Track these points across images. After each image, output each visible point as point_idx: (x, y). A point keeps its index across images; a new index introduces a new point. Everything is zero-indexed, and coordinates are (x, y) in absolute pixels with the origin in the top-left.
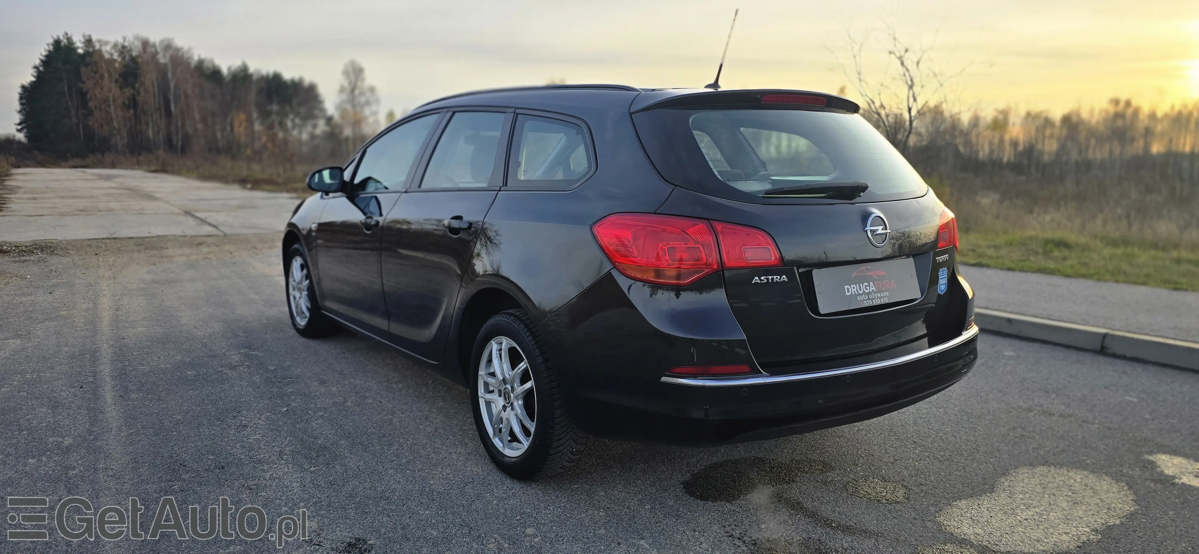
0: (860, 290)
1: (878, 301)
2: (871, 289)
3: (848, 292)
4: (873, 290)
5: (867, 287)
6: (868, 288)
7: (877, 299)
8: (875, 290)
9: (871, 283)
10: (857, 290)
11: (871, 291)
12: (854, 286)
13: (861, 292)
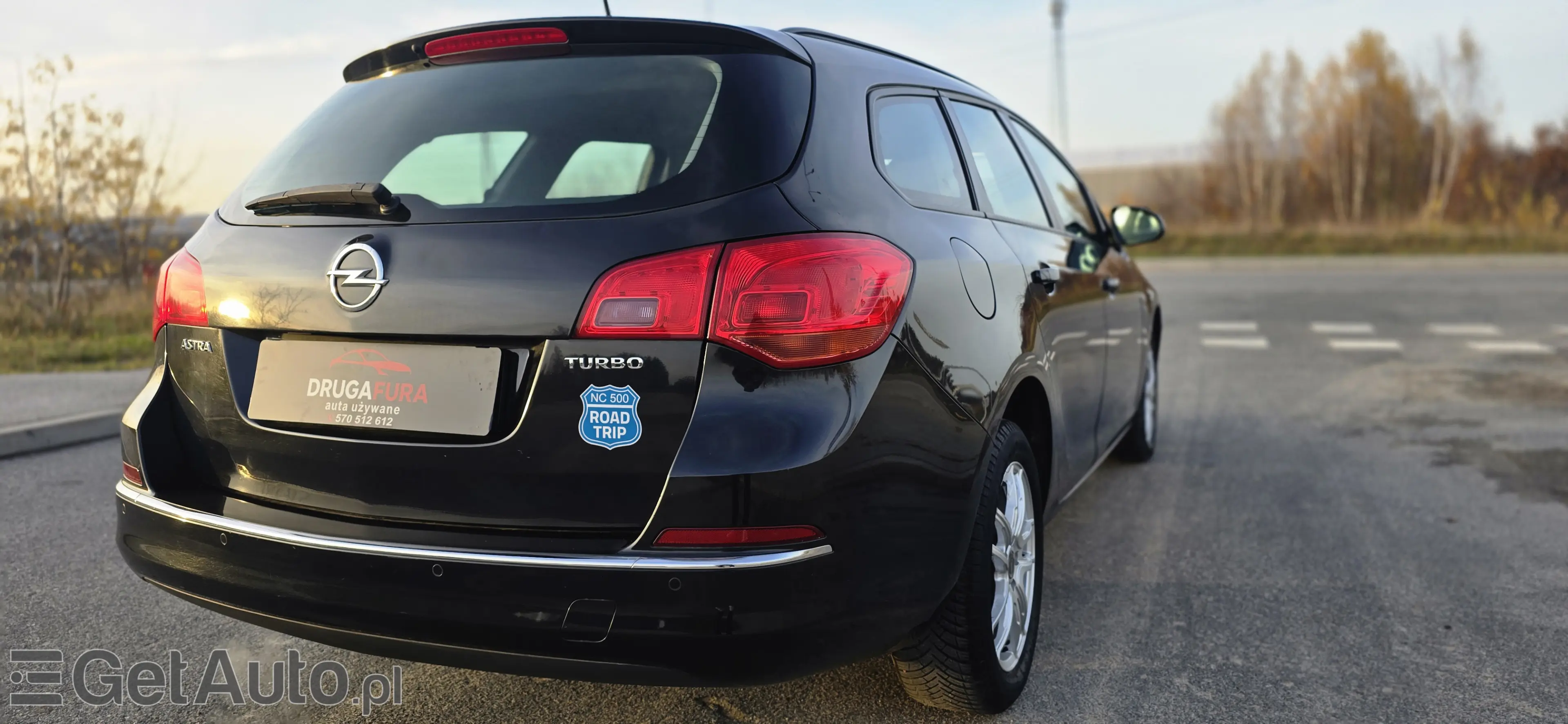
0: (338, 392)
1: (367, 420)
2: (362, 394)
3: (313, 391)
4: (365, 398)
5: (354, 390)
6: (356, 390)
7: (367, 416)
8: (370, 398)
9: (367, 384)
10: (331, 391)
11: (360, 397)
12: (329, 381)
13: (336, 396)
